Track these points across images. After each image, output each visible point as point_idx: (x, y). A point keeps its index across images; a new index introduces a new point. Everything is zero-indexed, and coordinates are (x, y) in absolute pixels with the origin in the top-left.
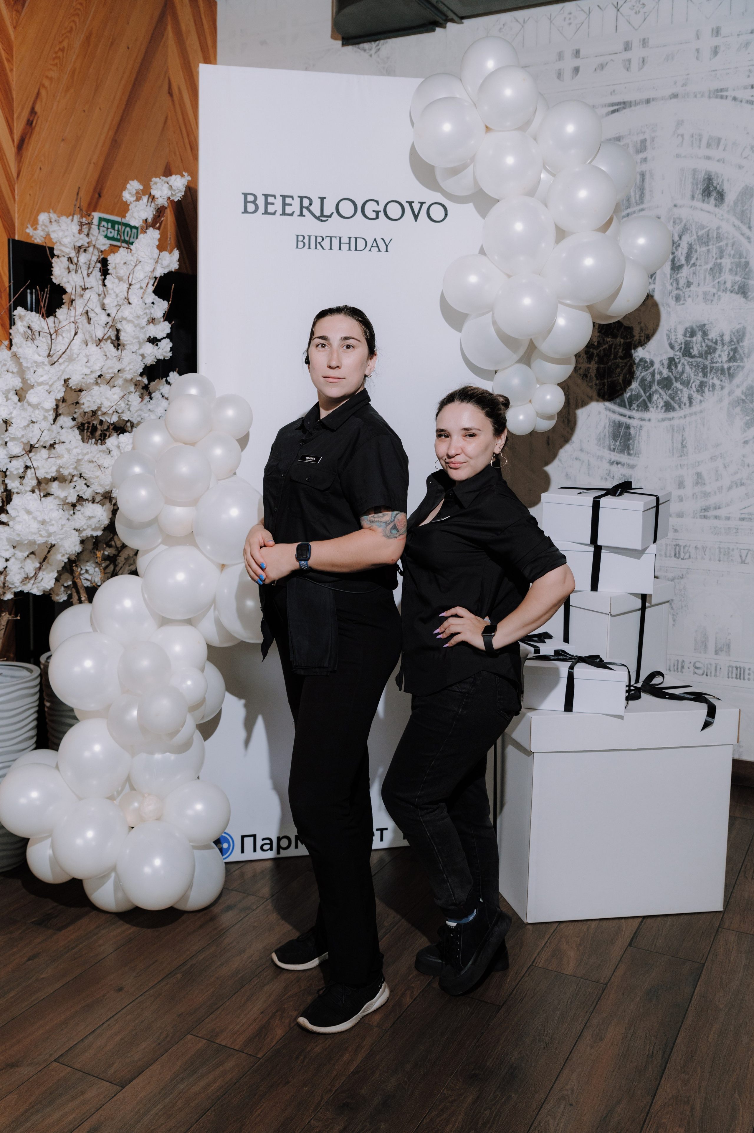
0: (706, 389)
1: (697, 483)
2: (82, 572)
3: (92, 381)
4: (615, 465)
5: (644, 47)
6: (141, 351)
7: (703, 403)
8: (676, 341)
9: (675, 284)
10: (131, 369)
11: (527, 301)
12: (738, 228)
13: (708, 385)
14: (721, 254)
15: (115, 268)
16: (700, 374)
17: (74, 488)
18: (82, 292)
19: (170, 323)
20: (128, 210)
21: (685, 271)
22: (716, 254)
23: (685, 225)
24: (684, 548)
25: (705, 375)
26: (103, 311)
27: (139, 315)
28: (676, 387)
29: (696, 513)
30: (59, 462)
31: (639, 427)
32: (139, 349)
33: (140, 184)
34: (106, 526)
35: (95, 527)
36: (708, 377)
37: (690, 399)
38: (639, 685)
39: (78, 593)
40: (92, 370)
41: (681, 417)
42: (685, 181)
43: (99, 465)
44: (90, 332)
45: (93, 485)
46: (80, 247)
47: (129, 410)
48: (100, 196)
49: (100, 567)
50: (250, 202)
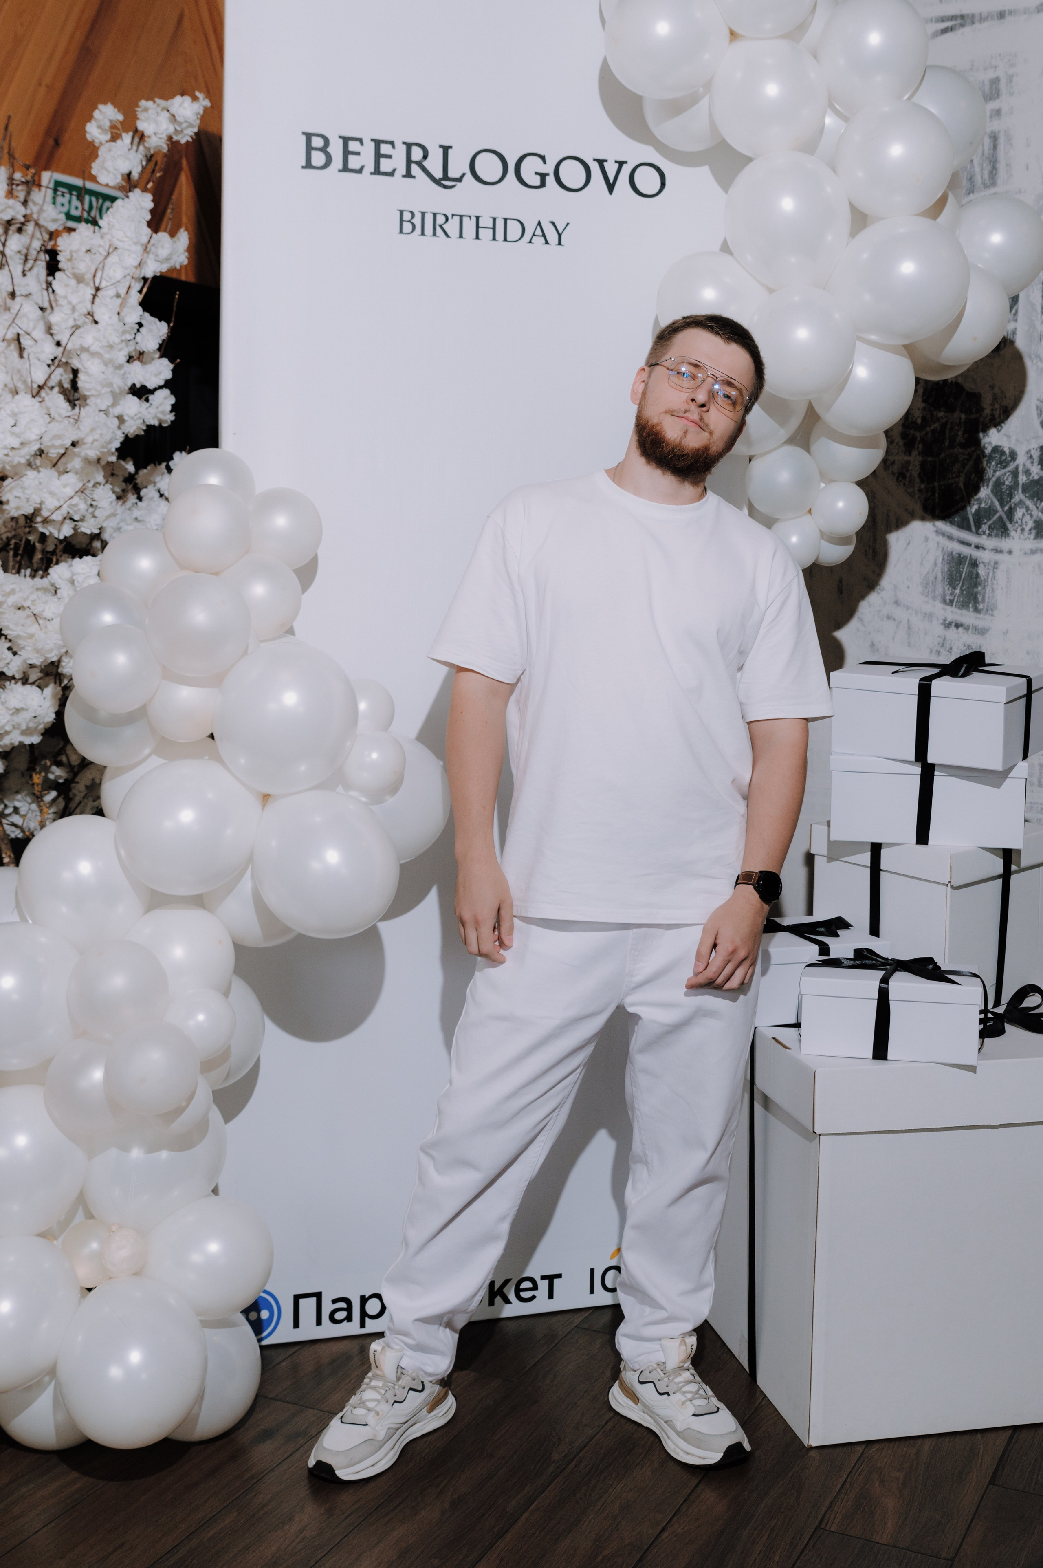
3: (23, 461)
4: (953, 628)
6: (117, 411)
10: (96, 440)
11: (802, 334)
15: (70, 260)
18: (9, 301)
19: (172, 361)
20: (97, 156)
26: (49, 336)
27: (111, 342)
31: (992, 564)
32: (114, 405)
33: (119, 111)
34: (49, 725)
35: (28, 728)
38: (1001, 1010)
40: (22, 440)
43: (35, 615)
44: (19, 371)
45: (23, 650)
46: (9, 223)
47: (94, 517)
48: (57, 143)
49: (39, 802)
50: (316, 149)
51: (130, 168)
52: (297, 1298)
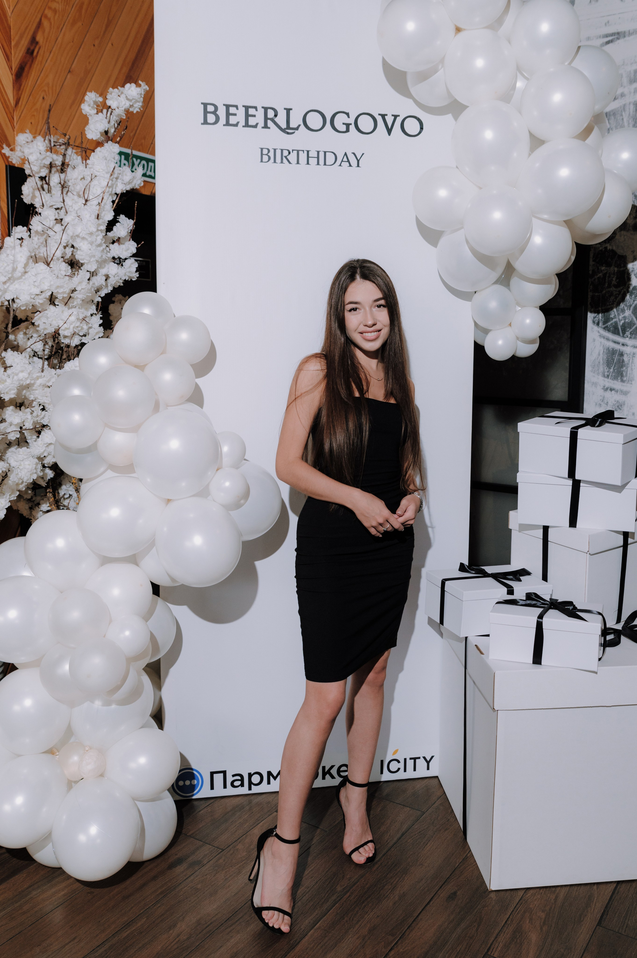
4: (608, 391)
17: (32, 414)
20: (88, 123)
31: (632, 354)
33: (98, 95)
38: (620, 626)
50: (210, 112)
51: (108, 129)
52: (212, 773)
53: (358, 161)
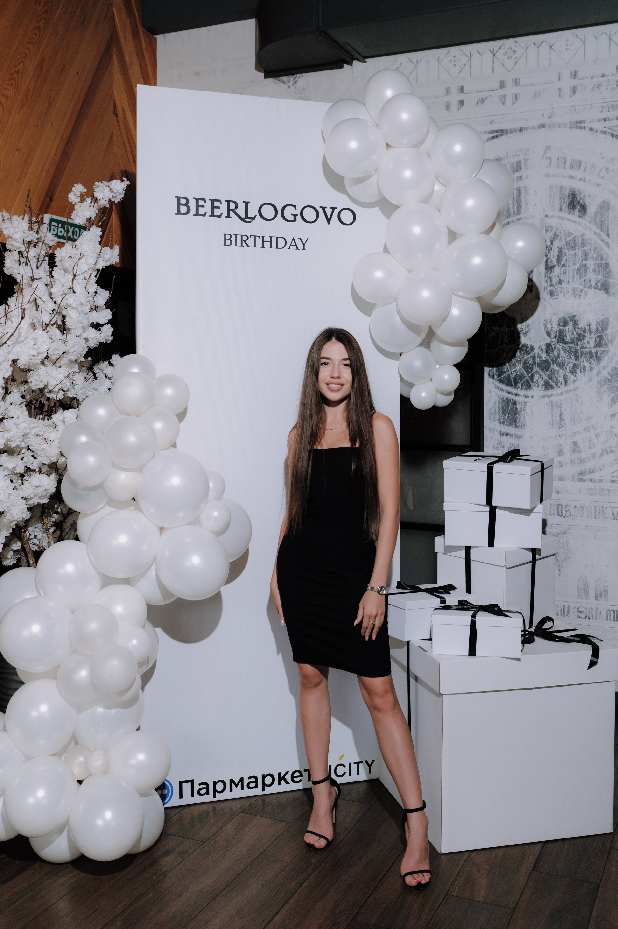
0: (578, 371)
1: (574, 451)
2: (31, 537)
3: (39, 362)
4: (505, 436)
5: (516, 86)
6: (85, 335)
7: (576, 382)
8: (552, 330)
9: (549, 282)
10: (75, 351)
11: (426, 294)
12: (599, 236)
13: (579, 367)
14: (586, 256)
15: (61, 261)
16: (573, 358)
17: (22, 459)
18: (31, 282)
19: (111, 310)
20: (73, 211)
21: (557, 271)
22: (582, 256)
23: (555, 233)
24: (565, 507)
25: (577, 359)
26: (51, 299)
27: (82, 302)
28: (553, 369)
29: (574, 477)
30: (7, 435)
31: (524, 403)
32: (84, 332)
33: (85, 187)
34: (53, 494)
35: (42, 496)
36: (579, 360)
37: (565, 378)
38: (532, 630)
39: (27, 557)
40: (39, 351)
41: (559, 394)
42: (554, 196)
43: (45, 439)
44: (37, 317)
45: (40, 457)
46: (30, 243)
47: (74, 388)
48: (51, 200)
49: (47, 532)
50: (183, 205)
51: (90, 216)
52: (181, 783)
53: (304, 245)
